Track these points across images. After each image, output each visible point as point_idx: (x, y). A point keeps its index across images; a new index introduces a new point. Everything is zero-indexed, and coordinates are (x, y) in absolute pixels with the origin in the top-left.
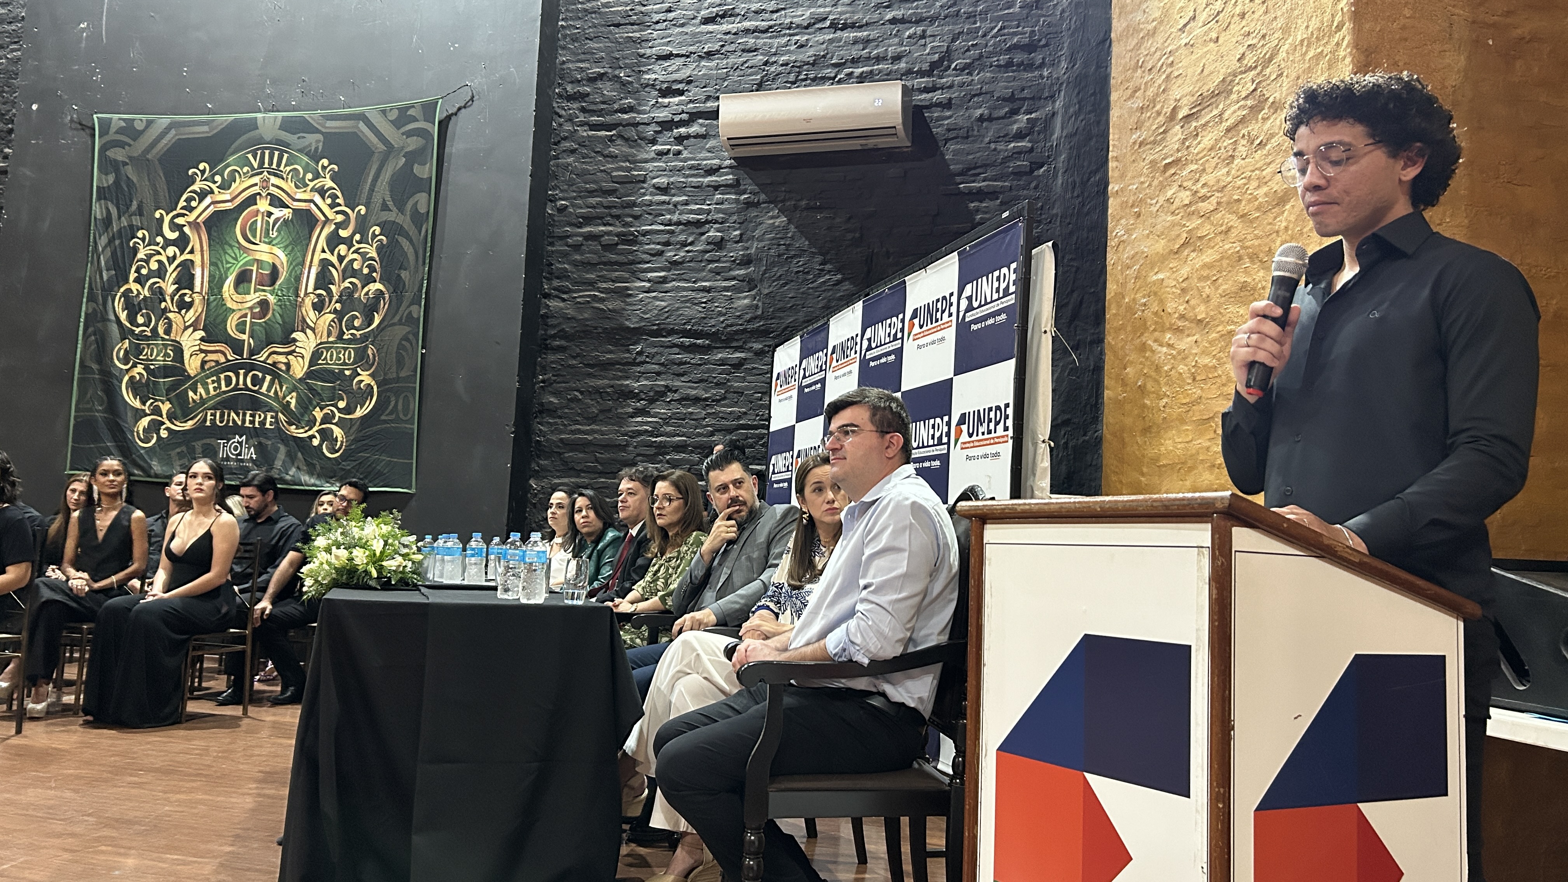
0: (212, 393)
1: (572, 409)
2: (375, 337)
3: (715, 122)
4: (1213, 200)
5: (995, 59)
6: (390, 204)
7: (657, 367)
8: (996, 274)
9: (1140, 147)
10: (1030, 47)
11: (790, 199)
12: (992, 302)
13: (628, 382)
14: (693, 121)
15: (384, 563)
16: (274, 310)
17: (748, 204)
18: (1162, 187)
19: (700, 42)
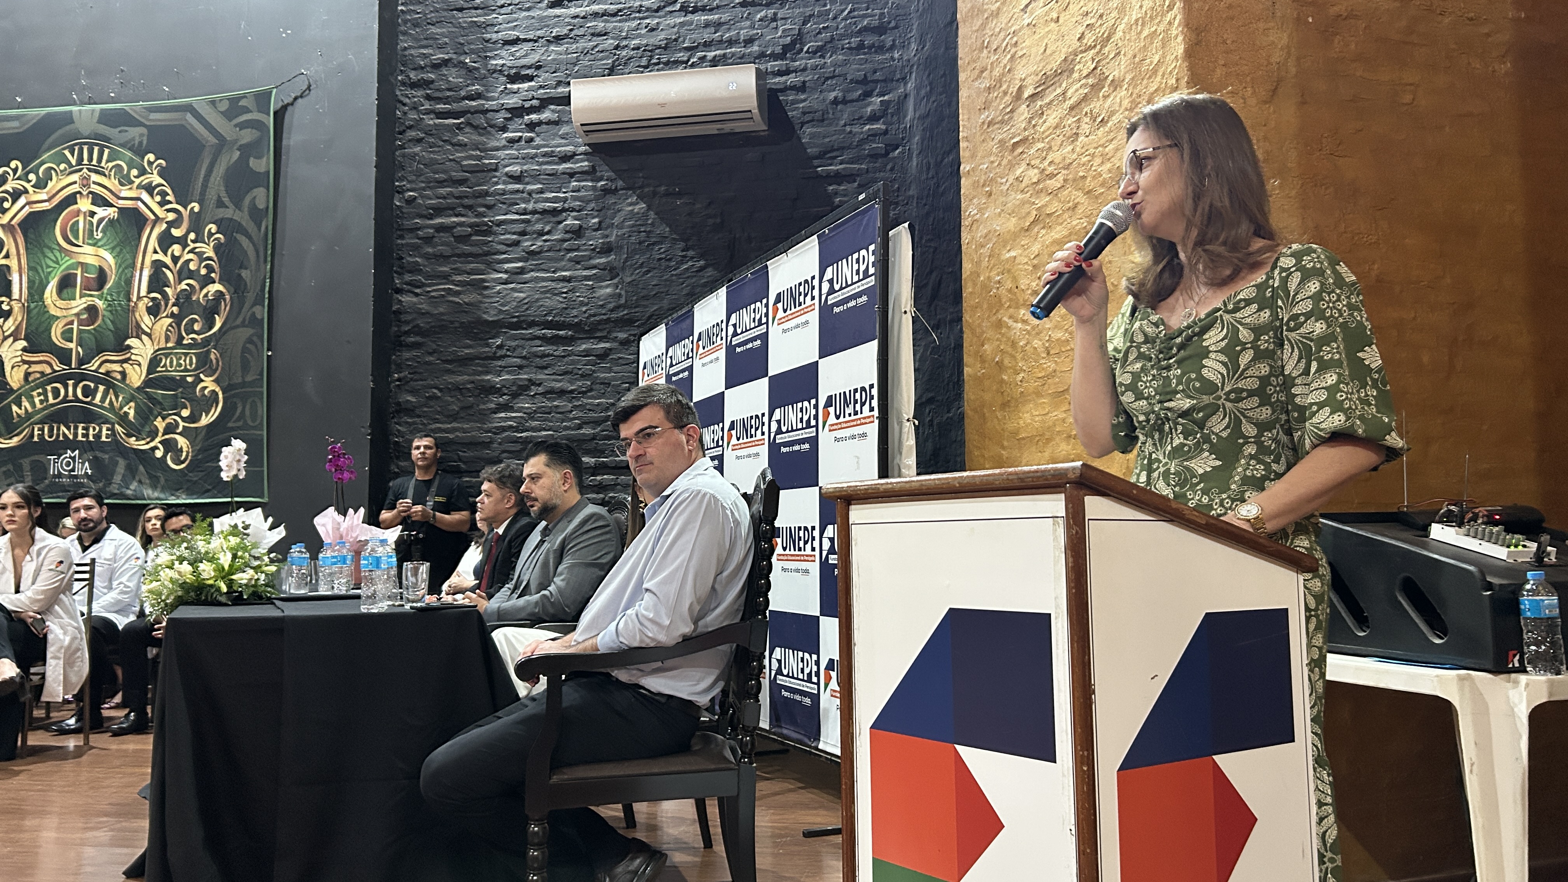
0: (38, 406)
1: (431, 407)
2: (217, 341)
3: (567, 108)
4: (1060, 177)
5: (847, 41)
6: (226, 200)
7: (518, 360)
8: (856, 256)
9: (988, 126)
10: (881, 30)
11: (648, 185)
12: (853, 284)
13: (489, 377)
14: (544, 108)
15: (233, 577)
16: (103, 316)
17: (606, 191)
18: (1011, 166)
19: (548, 26)
